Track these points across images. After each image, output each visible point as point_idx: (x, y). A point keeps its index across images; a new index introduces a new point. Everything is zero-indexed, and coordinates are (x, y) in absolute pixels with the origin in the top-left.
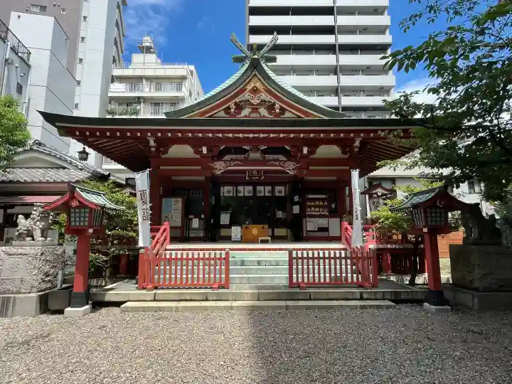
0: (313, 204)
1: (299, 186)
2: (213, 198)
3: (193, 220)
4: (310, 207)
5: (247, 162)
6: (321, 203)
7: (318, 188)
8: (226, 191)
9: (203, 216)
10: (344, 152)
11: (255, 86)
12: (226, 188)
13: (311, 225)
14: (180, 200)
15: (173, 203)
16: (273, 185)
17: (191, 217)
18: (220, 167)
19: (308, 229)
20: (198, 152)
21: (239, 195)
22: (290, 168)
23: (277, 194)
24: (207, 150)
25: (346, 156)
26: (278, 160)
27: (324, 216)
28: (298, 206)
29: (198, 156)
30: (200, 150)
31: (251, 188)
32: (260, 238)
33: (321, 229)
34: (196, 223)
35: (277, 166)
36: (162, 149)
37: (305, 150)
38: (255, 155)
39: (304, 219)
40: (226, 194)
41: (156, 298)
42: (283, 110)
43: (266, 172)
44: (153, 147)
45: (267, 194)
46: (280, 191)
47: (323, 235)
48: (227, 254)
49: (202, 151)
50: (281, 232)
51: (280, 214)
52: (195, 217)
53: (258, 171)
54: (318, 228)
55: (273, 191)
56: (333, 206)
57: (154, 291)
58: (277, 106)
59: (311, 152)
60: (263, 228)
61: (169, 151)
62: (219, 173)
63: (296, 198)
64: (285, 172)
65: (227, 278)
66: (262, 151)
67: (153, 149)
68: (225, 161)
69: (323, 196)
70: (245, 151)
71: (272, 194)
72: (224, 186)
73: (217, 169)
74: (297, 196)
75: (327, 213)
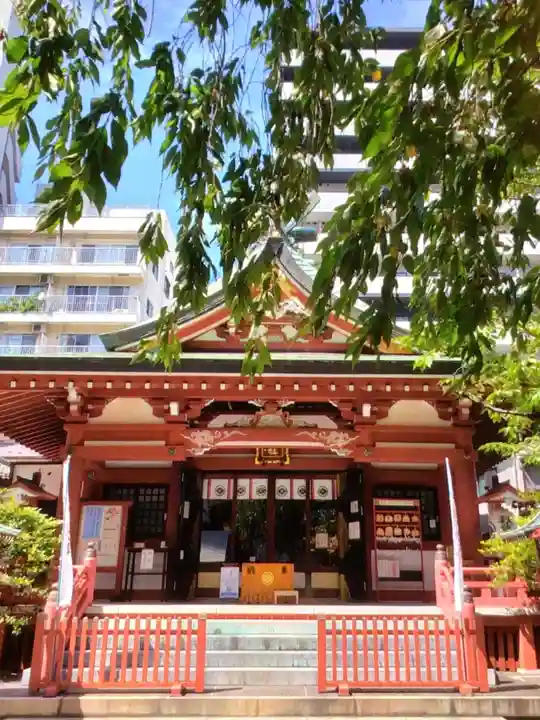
0: (389, 519)
1: (359, 482)
2: (187, 505)
3: (143, 551)
4: (384, 525)
5: (253, 430)
6: (406, 519)
8: (215, 489)
9: (163, 545)
10: (443, 416)
12: (215, 483)
13: (386, 565)
14: (119, 508)
15: (104, 515)
16: (309, 475)
17: (138, 545)
18: (201, 442)
19: (381, 574)
20: (162, 411)
21: (240, 497)
22: (339, 444)
23: (317, 496)
24: (180, 408)
25: (448, 423)
26: (315, 428)
27: (413, 546)
28: (357, 524)
29: (160, 420)
30: (166, 407)
31: (263, 483)
32: (278, 593)
33: (409, 575)
34: (148, 559)
35: (315, 441)
36: (90, 407)
37: (366, 410)
38: (270, 418)
39: (373, 552)
40: (214, 496)
43: (292, 451)
44: (74, 403)
45: (297, 497)
46: (324, 489)
47: (416, 589)
49: (168, 411)
50: (325, 580)
51: (322, 540)
52: (148, 547)
53: (279, 450)
54: (402, 572)
55: (308, 490)
56: (433, 524)
59: (378, 414)
60: (284, 570)
61: (104, 411)
62: (200, 453)
63: (354, 507)
64: (330, 452)
65: (201, 674)
66: (284, 409)
67: (73, 408)
68: (212, 430)
69: (410, 503)
70: (252, 410)
71: (307, 496)
72: (210, 478)
73: (196, 446)
74: (356, 502)
75: (418, 541)
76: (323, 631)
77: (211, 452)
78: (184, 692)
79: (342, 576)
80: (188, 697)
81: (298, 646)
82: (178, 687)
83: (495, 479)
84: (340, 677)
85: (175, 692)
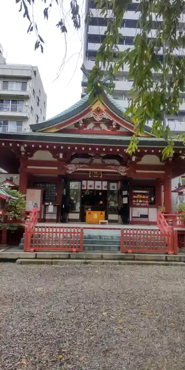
0: (137, 197)
1: (128, 184)
2: (65, 190)
3: (49, 206)
4: (136, 199)
5: (90, 165)
6: (144, 197)
7: (142, 185)
8: (74, 185)
10: (161, 161)
11: (98, 107)
13: (135, 212)
14: (40, 191)
16: (109, 181)
17: (47, 204)
18: (71, 168)
19: (133, 216)
20: (56, 156)
21: (83, 188)
22: (122, 171)
23: (111, 189)
24: (63, 155)
25: (162, 164)
26: (114, 165)
27: (146, 206)
28: (127, 198)
29: (56, 160)
30: (58, 155)
31: (91, 183)
32: (100, 221)
33: (142, 216)
34: (51, 208)
35: (112, 169)
36: (28, 153)
37: (134, 158)
38: (98, 161)
39: (131, 208)
40: (74, 188)
41: (37, 257)
42: (118, 127)
43: (103, 172)
44: (23, 152)
45: (104, 189)
47: (145, 221)
48: (82, 230)
50: (112, 217)
51: (112, 204)
53: (98, 172)
55: (108, 186)
56: (153, 199)
57: (35, 253)
58: (114, 123)
59: (138, 160)
61: (34, 155)
62: (70, 172)
64: (118, 173)
66: (102, 157)
67: (23, 153)
68: (74, 164)
69: (145, 192)
71: (108, 189)
72: (72, 182)
73: (69, 170)
74: (126, 191)
75: (147, 204)
77: (75, 172)
79: (120, 216)
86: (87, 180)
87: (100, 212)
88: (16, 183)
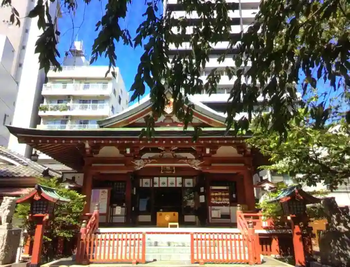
0: (216, 194)
1: (204, 181)
2: (135, 189)
3: (117, 207)
5: (161, 159)
6: (224, 194)
8: (145, 183)
9: (124, 204)
10: (239, 152)
12: (145, 180)
13: (215, 213)
14: (106, 190)
15: (100, 194)
16: (183, 177)
17: (114, 205)
18: (139, 165)
19: (213, 216)
20: (123, 152)
21: (155, 186)
22: (196, 165)
23: (187, 186)
24: (130, 150)
25: (241, 155)
26: (186, 158)
27: (226, 205)
28: (203, 196)
29: (123, 156)
30: (125, 150)
32: (170, 224)
33: (223, 217)
35: (186, 163)
36: (94, 150)
37: (208, 151)
38: (168, 154)
39: (210, 207)
40: (144, 185)
43: (176, 168)
44: (87, 149)
45: (179, 185)
47: (227, 221)
48: (144, 236)
49: (126, 151)
50: (189, 218)
52: (118, 205)
53: (171, 167)
54: (221, 215)
55: (182, 183)
56: (234, 196)
59: (213, 152)
60: (174, 215)
61: (100, 152)
62: (139, 169)
63: (202, 190)
64: (192, 168)
65: (144, 256)
66: (173, 151)
67: (88, 151)
68: (144, 159)
69: (225, 188)
70: (160, 151)
71: (183, 185)
72: (142, 178)
73: (137, 166)
74: (203, 188)
75: (228, 203)
76: (193, 239)
77: (144, 168)
78: (137, 263)
79: (197, 217)
80: (139, 265)
81: (181, 245)
82: (135, 261)
83: (261, 178)
84: (200, 258)
85: (134, 263)
86: (159, 176)
87: (172, 213)
88: (78, 184)
